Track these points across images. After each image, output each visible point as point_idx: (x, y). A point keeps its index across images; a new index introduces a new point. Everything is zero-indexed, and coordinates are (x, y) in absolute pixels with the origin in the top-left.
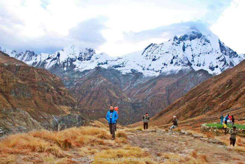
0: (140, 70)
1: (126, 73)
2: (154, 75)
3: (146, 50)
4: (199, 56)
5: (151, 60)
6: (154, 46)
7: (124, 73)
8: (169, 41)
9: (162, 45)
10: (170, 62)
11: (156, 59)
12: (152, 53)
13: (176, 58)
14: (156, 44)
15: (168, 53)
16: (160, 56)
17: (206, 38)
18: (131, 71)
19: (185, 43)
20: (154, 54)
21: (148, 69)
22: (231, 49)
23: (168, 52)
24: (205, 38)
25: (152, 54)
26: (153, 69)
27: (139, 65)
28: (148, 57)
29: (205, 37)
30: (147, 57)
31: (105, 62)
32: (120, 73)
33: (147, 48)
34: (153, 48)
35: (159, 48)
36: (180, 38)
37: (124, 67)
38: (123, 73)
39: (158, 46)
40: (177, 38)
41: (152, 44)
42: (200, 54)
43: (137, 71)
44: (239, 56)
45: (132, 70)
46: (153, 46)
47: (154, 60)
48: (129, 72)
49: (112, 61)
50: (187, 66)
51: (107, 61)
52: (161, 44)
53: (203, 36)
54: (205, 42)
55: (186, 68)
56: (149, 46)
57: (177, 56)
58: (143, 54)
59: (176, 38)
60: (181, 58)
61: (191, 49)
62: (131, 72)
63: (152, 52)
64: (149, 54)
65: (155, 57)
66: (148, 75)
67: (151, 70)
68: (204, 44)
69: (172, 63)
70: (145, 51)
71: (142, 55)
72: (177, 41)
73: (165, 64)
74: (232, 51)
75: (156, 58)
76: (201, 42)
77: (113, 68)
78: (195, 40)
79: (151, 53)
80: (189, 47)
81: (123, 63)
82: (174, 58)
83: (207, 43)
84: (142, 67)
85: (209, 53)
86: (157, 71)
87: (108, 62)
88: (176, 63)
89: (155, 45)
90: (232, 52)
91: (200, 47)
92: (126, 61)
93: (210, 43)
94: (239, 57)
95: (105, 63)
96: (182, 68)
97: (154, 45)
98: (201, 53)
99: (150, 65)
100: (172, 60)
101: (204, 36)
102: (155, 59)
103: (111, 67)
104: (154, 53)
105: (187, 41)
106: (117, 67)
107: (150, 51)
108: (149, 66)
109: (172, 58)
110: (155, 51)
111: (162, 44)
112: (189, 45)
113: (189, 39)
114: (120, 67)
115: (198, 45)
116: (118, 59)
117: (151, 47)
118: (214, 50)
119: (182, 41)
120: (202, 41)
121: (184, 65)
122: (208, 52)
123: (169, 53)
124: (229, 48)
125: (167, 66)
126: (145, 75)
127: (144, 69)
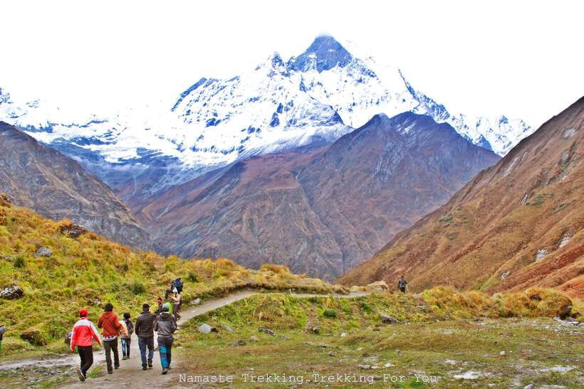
0: (168, 150)
1: (120, 159)
2: (217, 161)
3: (183, 96)
4: (350, 110)
5: (204, 123)
6: (210, 86)
7: (113, 158)
8: (257, 69)
9: (235, 81)
10: (270, 120)
11: (219, 121)
12: (205, 105)
13: (287, 110)
14: (217, 81)
15: (257, 102)
16: (233, 110)
17: (363, 64)
18: (138, 154)
19: (304, 77)
20: (210, 108)
21: (194, 149)
22: (428, 99)
23: (256, 99)
24: (361, 66)
25: (205, 109)
26: (213, 147)
27: (165, 137)
28: (193, 117)
29: (358, 62)
30: (188, 117)
31: (45, 125)
32: (97, 160)
33: (187, 93)
34: (208, 91)
35: (228, 90)
36: (289, 63)
37: (114, 143)
38: (107, 160)
39: (223, 84)
40: (281, 61)
41: (203, 80)
42: (354, 104)
43: (160, 153)
44: (451, 117)
45: (140, 150)
46: (207, 86)
47: (212, 123)
48: (132, 157)
49: (70, 126)
50: (331, 125)
51: (54, 125)
52: (232, 80)
53: (354, 58)
54: (362, 76)
55: (331, 128)
56: (196, 86)
57: (291, 104)
58: (175, 107)
59: (277, 60)
60: (306, 108)
61: (325, 92)
62: (140, 157)
63: (205, 101)
64: (196, 107)
65: (216, 115)
66: (198, 163)
67: (206, 151)
68: (360, 81)
69: (275, 122)
70: (180, 100)
71: (173, 110)
72: (283, 69)
73: (251, 130)
74: (433, 104)
75: (217, 119)
76: (350, 75)
77: (73, 143)
78: (330, 71)
79: (200, 104)
80: (318, 86)
81: (109, 134)
82: (280, 109)
83: (367, 77)
84: (173, 142)
85: (378, 103)
86: (228, 149)
87: (55, 128)
88: (291, 121)
89: (214, 83)
90: (433, 107)
91: (350, 86)
92: (119, 129)
93: (375, 78)
94: (453, 119)
95: (42, 129)
96: (317, 130)
97: (210, 83)
98: (357, 101)
99: (201, 137)
100: (275, 114)
101: (357, 60)
102: (214, 119)
103: (64, 140)
104: (210, 103)
105: (309, 71)
106: (85, 141)
107: (197, 101)
108: (197, 140)
109: (276, 111)
110: (214, 100)
111: (237, 78)
112: (315, 82)
113: (314, 68)
114: (98, 142)
115: (343, 83)
116: (91, 122)
117: (201, 88)
118: (392, 94)
119: (295, 70)
120: (351, 73)
121: (322, 123)
122: (375, 101)
123: (261, 99)
124: (425, 96)
125: (260, 134)
126: (186, 163)
127: (182, 148)
